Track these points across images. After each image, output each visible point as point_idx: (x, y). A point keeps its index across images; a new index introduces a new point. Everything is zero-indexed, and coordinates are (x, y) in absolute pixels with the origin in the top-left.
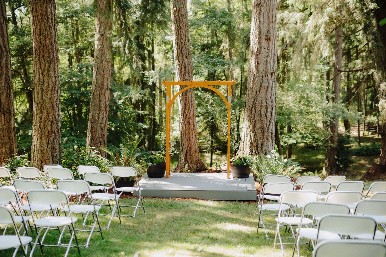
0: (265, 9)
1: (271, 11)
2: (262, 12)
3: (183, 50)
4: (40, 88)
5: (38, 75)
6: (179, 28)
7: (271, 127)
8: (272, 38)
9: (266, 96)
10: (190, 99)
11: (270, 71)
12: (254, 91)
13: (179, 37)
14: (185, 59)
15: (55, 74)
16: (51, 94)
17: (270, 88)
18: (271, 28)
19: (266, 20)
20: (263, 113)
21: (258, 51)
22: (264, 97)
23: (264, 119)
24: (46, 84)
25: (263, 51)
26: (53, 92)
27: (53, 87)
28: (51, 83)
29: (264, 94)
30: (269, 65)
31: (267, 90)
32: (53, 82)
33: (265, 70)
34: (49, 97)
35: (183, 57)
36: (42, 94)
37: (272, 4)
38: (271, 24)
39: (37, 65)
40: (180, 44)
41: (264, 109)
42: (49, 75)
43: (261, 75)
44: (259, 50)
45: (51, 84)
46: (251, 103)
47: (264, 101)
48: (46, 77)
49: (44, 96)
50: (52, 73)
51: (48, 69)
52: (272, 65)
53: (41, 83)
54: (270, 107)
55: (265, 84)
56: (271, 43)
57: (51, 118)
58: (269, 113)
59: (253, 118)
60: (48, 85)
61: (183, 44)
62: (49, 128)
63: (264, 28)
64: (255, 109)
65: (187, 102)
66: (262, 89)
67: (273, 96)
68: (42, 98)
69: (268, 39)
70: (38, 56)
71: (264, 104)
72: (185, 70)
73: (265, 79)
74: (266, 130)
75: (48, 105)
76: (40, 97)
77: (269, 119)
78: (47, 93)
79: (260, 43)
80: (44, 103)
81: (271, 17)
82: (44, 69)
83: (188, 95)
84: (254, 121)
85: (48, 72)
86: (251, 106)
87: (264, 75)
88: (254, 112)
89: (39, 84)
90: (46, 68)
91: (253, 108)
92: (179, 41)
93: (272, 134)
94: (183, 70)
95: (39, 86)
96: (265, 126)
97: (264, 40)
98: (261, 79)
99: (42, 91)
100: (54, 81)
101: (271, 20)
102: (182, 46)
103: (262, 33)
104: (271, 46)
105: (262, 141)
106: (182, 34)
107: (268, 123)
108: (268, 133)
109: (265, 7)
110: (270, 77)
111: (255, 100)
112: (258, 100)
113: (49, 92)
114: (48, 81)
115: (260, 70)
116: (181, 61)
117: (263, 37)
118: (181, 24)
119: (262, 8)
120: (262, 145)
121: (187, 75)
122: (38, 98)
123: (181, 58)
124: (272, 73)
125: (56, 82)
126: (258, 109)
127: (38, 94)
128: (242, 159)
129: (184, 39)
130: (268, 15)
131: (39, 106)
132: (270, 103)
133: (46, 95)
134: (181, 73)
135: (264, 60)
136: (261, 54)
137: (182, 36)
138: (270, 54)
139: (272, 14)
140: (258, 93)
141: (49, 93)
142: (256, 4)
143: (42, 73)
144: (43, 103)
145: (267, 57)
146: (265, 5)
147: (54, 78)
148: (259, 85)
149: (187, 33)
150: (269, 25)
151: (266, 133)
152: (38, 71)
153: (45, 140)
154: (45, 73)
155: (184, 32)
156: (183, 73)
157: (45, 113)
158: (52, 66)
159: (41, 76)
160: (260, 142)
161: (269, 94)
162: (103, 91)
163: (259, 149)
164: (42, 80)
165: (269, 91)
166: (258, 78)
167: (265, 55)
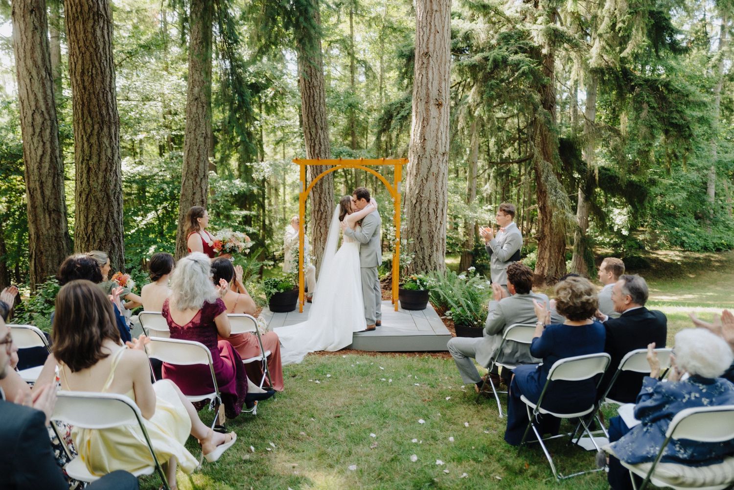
0: (435, 61)
1: (443, 65)
2: (431, 66)
3: (316, 117)
4: (84, 166)
5: (80, 144)
6: (311, 85)
7: (442, 231)
8: (444, 103)
9: (436, 187)
10: (327, 191)
11: (441, 150)
12: (419, 179)
13: (312, 99)
14: (320, 131)
15: (110, 143)
16: (105, 177)
17: (441, 175)
18: (444, 89)
19: (436, 77)
20: (431, 211)
21: (425, 122)
22: (433, 188)
23: (433, 219)
24: (95, 159)
25: (432, 121)
26: (108, 174)
27: (109, 165)
28: (103, 157)
29: (433, 183)
30: (440, 142)
31: (437, 178)
32: (107, 156)
33: (434, 148)
34: (100, 181)
35: (316, 129)
36: (88, 178)
37: (444, 54)
38: (443, 83)
39: (79, 127)
40: (313, 109)
41: (432, 206)
42: (100, 144)
43: (428, 157)
44: (426, 120)
45: (104, 159)
46: (415, 197)
47: (433, 193)
48: (95, 147)
49: (91, 179)
50: (106, 141)
51: (98, 134)
52: (444, 142)
53: (85, 158)
54: (441, 202)
55: (434, 169)
56: (442, 110)
57: (105, 217)
58: (439, 211)
59: (417, 217)
60: (99, 161)
61: (317, 109)
62: (102, 233)
63: (434, 89)
64: (421, 205)
65: (323, 195)
66: (431, 177)
67: (444, 187)
68: (88, 183)
69: (439, 105)
70: (80, 111)
71: (433, 198)
72: (320, 148)
73: (434, 161)
74: (436, 236)
75: (99, 195)
76: (85, 181)
77: (439, 219)
78: (96, 175)
79: (427, 110)
80: (93, 192)
81: (443, 74)
82: (91, 134)
83: (324, 185)
84: (419, 221)
85: (98, 139)
86: (414, 201)
87: (433, 156)
88: (418, 209)
89: (83, 160)
90: (95, 132)
91: (418, 205)
92: (312, 105)
93: (443, 240)
94: (317, 147)
95: (82, 163)
96: (434, 229)
97: (433, 106)
98: (428, 162)
99: (88, 172)
100: (109, 154)
101: (443, 78)
102: (316, 113)
103: (431, 95)
104: (442, 114)
105: (430, 250)
106: (316, 94)
107: (438, 225)
108: (439, 240)
109: (434, 59)
110: (441, 159)
111: (419, 192)
112: (425, 192)
113: (101, 173)
114: (99, 155)
115: (428, 148)
116: (313, 134)
117: (432, 102)
118: (313, 80)
119: (430, 58)
120: (430, 256)
121: (323, 155)
122: (81, 183)
123: (314, 130)
124: (443, 155)
125: (113, 155)
126: (425, 205)
127: (82, 177)
128: (418, 281)
129: (318, 102)
130: (439, 70)
131: (84, 196)
132: (441, 196)
133: (95, 179)
134: (314, 151)
135: (433, 134)
136: (428, 126)
137: (316, 98)
138: (441, 127)
139: (445, 68)
140: (425, 181)
141: (101, 175)
142: (421, 53)
143: (88, 140)
144: (90, 192)
145: (437, 130)
146: (435, 56)
147: (109, 150)
148: (426, 171)
149: (322, 93)
150: (440, 84)
151: (436, 240)
152: (80, 136)
154: (94, 140)
155: (318, 91)
156: (317, 151)
157: (94, 208)
158: (105, 129)
159: (86, 144)
160: (427, 252)
161: (440, 183)
162: (198, 180)
163: (427, 261)
164: (87, 152)
165: (440, 179)
166: (424, 160)
167: (434, 127)
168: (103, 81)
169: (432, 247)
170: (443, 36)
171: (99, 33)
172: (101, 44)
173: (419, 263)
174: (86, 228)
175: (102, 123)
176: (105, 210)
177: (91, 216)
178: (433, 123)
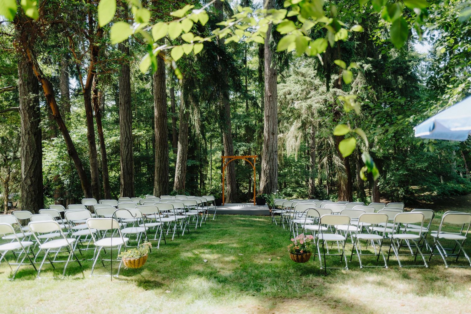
0: (271, 118)
1: (274, 119)
2: (270, 120)
8: (275, 133)
9: (273, 163)
12: (266, 161)
17: (275, 159)
18: (275, 128)
19: (272, 124)
20: (271, 173)
21: (268, 140)
22: (271, 164)
23: (272, 176)
24: (162, 158)
31: (273, 160)
33: (272, 150)
36: (160, 164)
37: (275, 116)
38: (275, 126)
40: (227, 136)
41: (271, 171)
42: (164, 153)
43: (270, 153)
47: (272, 166)
51: (163, 150)
52: (275, 147)
54: (275, 169)
55: (272, 157)
58: (274, 173)
62: (164, 180)
63: (271, 128)
64: (267, 171)
66: (271, 160)
67: (276, 164)
69: (273, 134)
71: (272, 168)
73: (272, 154)
75: (163, 169)
77: (274, 176)
78: (162, 162)
79: (269, 136)
81: (274, 123)
86: (265, 169)
96: (272, 179)
98: (270, 155)
103: (270, 131)
104: (275, 137)
107: (274, 178)
108: (274, 183)
112: (269, 166)
115: (270, 150)
116: (227, 145)
117: (270, 133)
120: (271, 189)
124: (275, 152)
132: (275, 167)
136: (269, 142)
138: (274, 141)
139: (275, 121)
140: (268, 162)
141: (164, 162)
142: (266, 116)
145: (273, 143)
146: (271, 116)
148: (269, 158)
150: (273, 126)
153: (161, 186)
156: (228, 151)
157: (161, 172)
158: (166, 149)
160: (269, 188)
162: (183, 162)
163: (270, 192)
164: (160, 155)
166: (268, 154)
167: (271, 142)
168: (165, 135)
169: (271, 186)
170: (274, 110)
172: (165, 124)
174: (159, 178)
175: (165, 147)
176: (165, 173)
177: (160, 175)
178: (271, 140)
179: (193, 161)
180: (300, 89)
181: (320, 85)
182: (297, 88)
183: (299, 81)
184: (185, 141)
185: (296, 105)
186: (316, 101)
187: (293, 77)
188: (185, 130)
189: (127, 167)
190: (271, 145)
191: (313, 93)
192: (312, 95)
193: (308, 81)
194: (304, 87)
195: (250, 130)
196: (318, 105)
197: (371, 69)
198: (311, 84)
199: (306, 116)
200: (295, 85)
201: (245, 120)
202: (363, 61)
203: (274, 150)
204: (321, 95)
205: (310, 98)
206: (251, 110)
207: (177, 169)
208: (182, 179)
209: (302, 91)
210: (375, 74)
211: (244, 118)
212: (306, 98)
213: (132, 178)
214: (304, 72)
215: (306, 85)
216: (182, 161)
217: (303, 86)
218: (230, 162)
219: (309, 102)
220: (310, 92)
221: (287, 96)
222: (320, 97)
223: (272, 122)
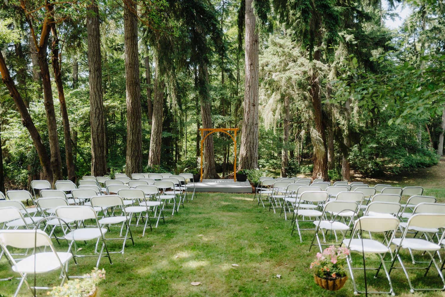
0: (252, 89)
1: (256, 90)
2: (251, 91)
3: (206, 111)
4: (131, 132)
5: (130, 125)
7: (256, 154)
8: (256, 104)
14: (208, 116)
16: (138, 136)
17: (255, 132)
18: (256, 99)
19: (253, 95)
20: (251, 146)
22: (252, 137)
23: (252, 149)
24: (135, 130)
26: (139, 134)
27: (138, 131)
29: (252, 135)
30: (254, 120)
31: (253, 133)
32: (138, 129)
33: (252, 122)
35: (206, 115)
36: (132, 136)
37: (256, 86)
38: (256, 97)
39: (130, 119)
40: (205, 107)
41: (252, 144)
44: (249, 111)
48: (135, 126)
50: (138, 124)
51: (136, 122)
52: (256, 119)
54: (255, 143)
55: (252, 130)
56: (255, 107)
58: (254, 146)
59: (245, 148)
61: (207, 107)
62: (136, 154)
63: (252, 99)
66: (251, 133)
68: (132, 138)
69: (254, 105)
70: (130, 114)
71: (252, 141)
73: (252, 127)
74: (253, 156)
75: (136, 141)
77: (254, 150)
78: (135, 135)
79: (249, 107)
80: (134, 140)
81: (255, 93)
82: (134, 122)
86: (244, 142)
87: (251, 125)
88: (246, 145)
93: (256, 157)
96: (252, 153)
97: (252, 106)
98: (250, 127)
99: (132, 134)
101: (255, 95)
102: (206, 109)
103: (251, 102)
104: (255, 109)
107: (254, 152)
110: (255, 126)
111: (246, 139)
112: (249, 139)
114: (136, 128)
115: (249, 122)
116: (205, 117)
117: (251, 104)
119: (250, 88)
120: (251, 164)
121: (209, 125)
125: (140, 129)
126: (248, 144)
127: (130, 135)
129: (207, 105)
131: (130, 142)
132: (255, 140)
136: (250, 114)
138: (255, 113)
141: (136, 135)
142: (247, 86)
144: (132, 140)
146: (252, 87)
148: (249, 130)
150: (254, 97)
151: (252, 158)
152: (130, 122)
153: (134, 161)
154: (134, 124)
157: (134, 146)
158: (138, 120)
159: (132, 125)
160: (250, 162)
161: (255, 136)
163: (249, 166)
164: (132, 127)
165: (255, 134)
166: (248, 127)
167: (252, 114)
168: (138, 104)
169: (252, 161)
170: (255, 79)
171: (137, 89)
172: (137, 93)
173: (247, 167)
174: (131, 152)
175: (137, 118)
176: (138, 147)
177: (133, 148)
178: (252, 112)
179: (168, 133)
180: (279, 60)
181: (299, 56)
182: (276, 60)
183: (277, 52)
184: (160, 112)
185: (275, 77)
186: (295, 73)
187: (271, 48)
188: (160, 101)
189: (98, 139)
190: (252, 117)
191: (291, 64)
192: (291, 67)
193: (286, 52)
194: (283, 58)
195: (225, 102)
196: (297, 77)
197: (353, 40)
198: (290, 55)
199: (286, 88)
200: (273, 56)
201: (221, 92)
202: (345, 32)
203: (255, 123)
204: (300, 66)
205: (289, 69)
206: (227, 82)
207: (151, 142)
208: (157, 152)
209: (281, 62)
210: (356, 45)
211: (220, 90)
212: (285, 70)
213: (104, 151)
214: (282, 43)
215: (285, 56)
216: (157, 133)
217: (281, 57)
218: (208, 136)
219: (288, 74)
220: (288, 64)
221: (265, 68)
222: (299, 68)
223: (253, 93)
